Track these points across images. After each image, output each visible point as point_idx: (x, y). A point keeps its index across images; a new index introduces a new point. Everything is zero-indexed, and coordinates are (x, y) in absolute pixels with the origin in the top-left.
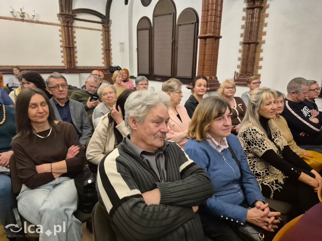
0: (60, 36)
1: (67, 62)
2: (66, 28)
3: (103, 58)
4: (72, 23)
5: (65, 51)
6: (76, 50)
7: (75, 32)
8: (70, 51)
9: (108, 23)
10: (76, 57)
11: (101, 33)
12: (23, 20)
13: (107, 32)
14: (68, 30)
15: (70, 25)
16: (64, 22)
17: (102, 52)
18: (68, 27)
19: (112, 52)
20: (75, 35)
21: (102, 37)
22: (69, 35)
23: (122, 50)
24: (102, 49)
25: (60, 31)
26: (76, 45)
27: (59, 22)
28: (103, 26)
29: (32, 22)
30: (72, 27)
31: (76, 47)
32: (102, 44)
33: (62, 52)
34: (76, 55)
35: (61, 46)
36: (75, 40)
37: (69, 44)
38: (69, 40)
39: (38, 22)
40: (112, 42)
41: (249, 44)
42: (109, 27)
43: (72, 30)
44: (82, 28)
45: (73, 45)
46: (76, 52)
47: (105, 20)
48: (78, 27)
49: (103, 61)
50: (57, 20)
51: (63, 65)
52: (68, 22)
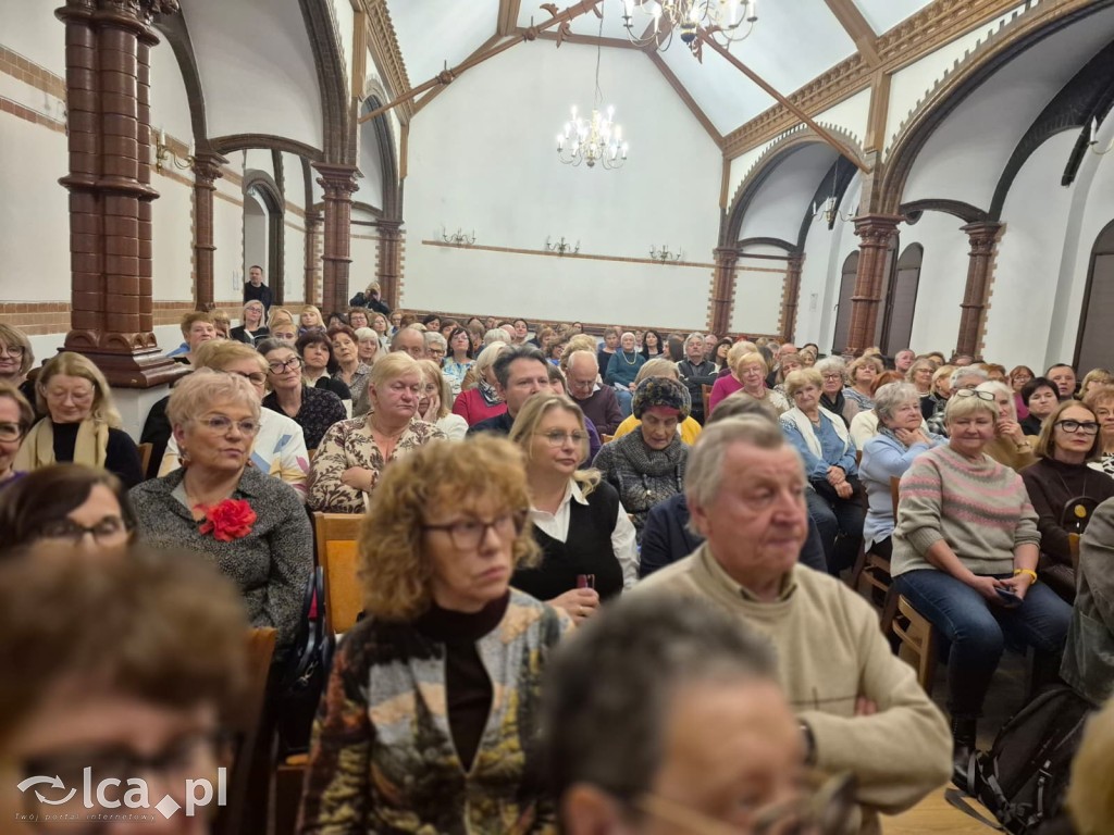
0: (712, 283)
1: (715, 325)
2: (722, 270)
3: (779, 321)
4: (734, 262)
5: (714, 307)
6: (732, 305)
7: (736, 277)
8: (722, 306)
9: (800, 259)
10: (732, 317)
11: (784, 275)
12: (663, 262)
13: (795, 275)
14: (725, 274)
15: (730, 265)
16: (721, 261)
17: (781, 308)
18: (726, 269)
19: (799, 309)
20: (736, 280)
21: (784, 284)
22: (725, 282)
23: (814, 306)
24: (781, 304)
25: (713, 275)
26: (734, 297)
27: (713, 262)
28: (790, 264)
29: (674, 263)
30: (733, 269)
31: (733, 301)
32: (782, 296)
33: (709, 308)
34: (732, 313)
35: (710, 300)
36: (735, 289)
37: (723, 295)
38: (724, 290)
39: (683, 264)
40: (800, 293)
41: (968, 307)
42: (800, 266)
43: (732, 273)
44: (750, 269)
45: (729, 297)
46: (732, 310)
47: (796, 254)
48: (743, 268)
49: (779, 325)
50: (710, 259)
52: (727, 262)
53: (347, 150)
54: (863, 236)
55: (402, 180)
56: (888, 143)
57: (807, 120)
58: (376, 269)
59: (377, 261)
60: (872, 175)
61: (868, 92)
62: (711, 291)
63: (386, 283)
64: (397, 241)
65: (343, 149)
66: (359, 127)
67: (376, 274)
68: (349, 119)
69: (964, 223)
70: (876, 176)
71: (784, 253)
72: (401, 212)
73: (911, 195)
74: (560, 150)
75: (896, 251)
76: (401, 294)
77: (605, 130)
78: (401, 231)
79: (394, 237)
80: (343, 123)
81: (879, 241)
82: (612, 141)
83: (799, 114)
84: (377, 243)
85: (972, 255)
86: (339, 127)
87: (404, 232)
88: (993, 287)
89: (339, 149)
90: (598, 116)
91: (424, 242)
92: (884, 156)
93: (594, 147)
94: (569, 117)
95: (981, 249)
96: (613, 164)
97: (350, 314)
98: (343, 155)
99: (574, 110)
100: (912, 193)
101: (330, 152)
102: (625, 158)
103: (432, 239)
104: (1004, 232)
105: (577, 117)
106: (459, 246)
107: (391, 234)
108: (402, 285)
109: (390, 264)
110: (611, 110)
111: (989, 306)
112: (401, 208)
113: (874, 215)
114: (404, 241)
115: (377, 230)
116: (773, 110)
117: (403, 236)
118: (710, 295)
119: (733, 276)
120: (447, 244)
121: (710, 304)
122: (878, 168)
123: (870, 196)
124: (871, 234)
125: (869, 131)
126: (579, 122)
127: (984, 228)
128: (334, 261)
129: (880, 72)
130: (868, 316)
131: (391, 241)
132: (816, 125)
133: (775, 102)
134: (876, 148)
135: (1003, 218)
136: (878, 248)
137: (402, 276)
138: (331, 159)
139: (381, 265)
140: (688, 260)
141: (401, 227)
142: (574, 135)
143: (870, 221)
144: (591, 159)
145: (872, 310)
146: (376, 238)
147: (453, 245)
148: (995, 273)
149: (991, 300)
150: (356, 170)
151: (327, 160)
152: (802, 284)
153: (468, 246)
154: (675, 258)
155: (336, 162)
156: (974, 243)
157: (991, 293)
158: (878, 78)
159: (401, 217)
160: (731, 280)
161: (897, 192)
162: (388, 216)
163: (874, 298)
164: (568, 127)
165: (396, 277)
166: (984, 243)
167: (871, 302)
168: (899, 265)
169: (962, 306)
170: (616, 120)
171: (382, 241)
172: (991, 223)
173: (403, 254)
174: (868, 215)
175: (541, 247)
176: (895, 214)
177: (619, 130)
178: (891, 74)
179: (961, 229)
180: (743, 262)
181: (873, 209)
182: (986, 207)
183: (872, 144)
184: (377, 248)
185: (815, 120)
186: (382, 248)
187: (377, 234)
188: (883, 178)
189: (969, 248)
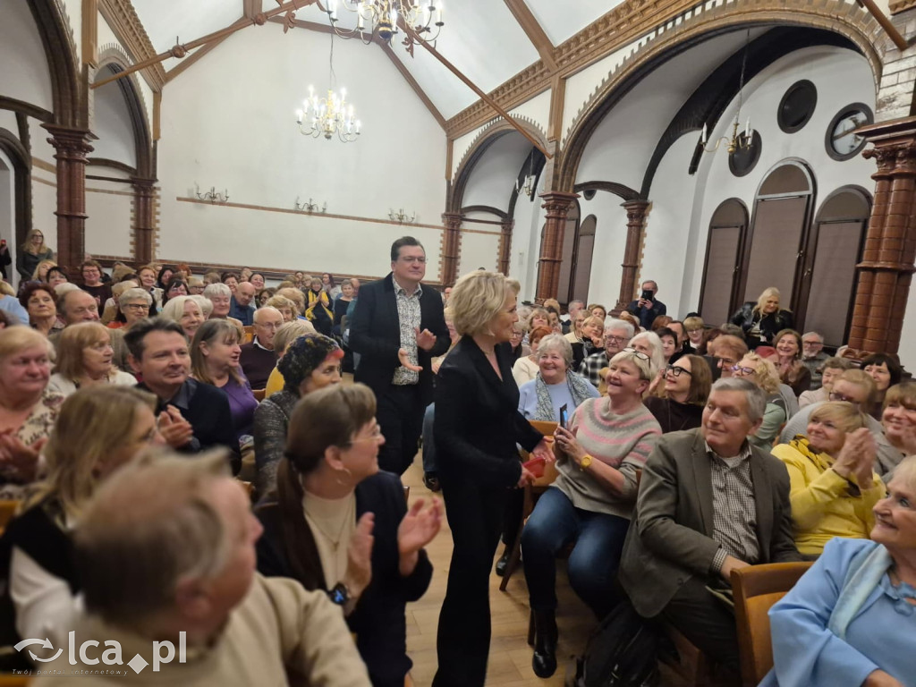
0: (441, 242)
1: (445, 277)
2: (450, 232)
4: (459, 225)
5: (444, 261)
6: (459, 260)
7: (461, 237)
8: (451, 261)
9: (511, 224)
10: (458, 271)
11: (499, 237)
12: (400, 223)
13: (507, 237)
14: (452, 235)
15: (455, 228)
16: (448, 223)
17: (497, 264)
18: (453, 230)
19: (511, 263)
20: (462, 240)
21: (498, 244)
22: (452, 241)
23: (521, 263)
24: (497, 261)
25: (442, 235)
26: (460, 254)
27: (442, 225)
28: (503, 228)
30: (458, 231)
31: (460, 257)
32: (498, 254)
33: (440, 263)
34: (458, 267)
35: (440, 256)
36: (460, 247)
37: (451, 252)
38: (451, 247)
39: (417, 225)
40: (512, 251)
41: (627, 267)
42: (510, 230)
43: (458, 234)
44: (472, 231)
45: (456, 254)
46: (459, 264)
47: (507, 220)
48: (466, 231)
50: (440, 222)
51: (439, 280)
52: (453, 225)
53: (78, 112)
54: (548, 209)
55: (155, 142)
56: (564, 135)
57: (503, 113)
58: (132, 223)
59: (132, 215)
60: (553, 159)
61: (550, 91)
62: (441, 249)
63: (142, 237)
64: (151, 197)
65: (74, 112)
66: (91, 93)
67: (132, 227)
68: (79, 84)
69: (623, 201)
70: (556, 161)
71: (498, 219)
72: (155, 171)
73: (583, 177)
74: (299, 122)
75: (578, 220)
76: (158, 245)
77: (340, 108)
78: (155, 188)
79: (149, 194)
80: (73, 87)
81: (559, 213)
82: (347, 118)
83: (496, 107)
84: (132, 199)
85: (629, 226)
86: (69, 91)
87: (159, 189)
88: (644, 251)
89: (70, 112)
90: (333, 96)
91: (179, 199)
92: (562, 145)
93: (331, 122)
94: (307, 95)
95: (635, 221)
96: (348, 138)
97: (83, 267)
98: (74, 117)
99: (311, 89)
100: (584, 175)
101: (61, 115)
102: (358, 134)
103: (186, 196)
104: (650, 209)
105: (314, 94)
106: (213, 203)
107: (145, 190)
108: (158, 237)
109: (145, 218)
110: (344, 91)
111: (641, 266)
112: (155, 167)
113: (555, 193)
114: (158, 197)
115: (132, 187)
116: (477, 104)
117: (158, 193)
118: (441, 252)
119: (458, 237)
120: (201, 201)
121: (440, 259)
122: (557, 154)
123: (551, 177)
124: (554, 207)
125: (550, 124)
126: (316, 99)
127: (638, 205)
128: (69, 217)
129: (558, 75)
130: (553, 273)
131: (146, 197)
132: (510, 118)
133: (478, 98)
134: (556, 138)
135: (650, 198)
136: (559, 219)
137: (158, 229)
138: (61, 122)
139: (137, 219)
140: (421, 222)
141: (155, 185)
142: (310, 112)
143: (552, 197)
144: (329, 132)
145: (556, 268)
146: (131, 194)
147: (207, 202)
148: (646, 240)
149: (643, 261)
150: (89, 132)
151: (58, 121)
152: (513, 245)
153: (222, 203)
154: (410, 220)
155: (67, 124)
156: (630, 216)
157: (643, 256)
158: (555, 81)
159: (155, 175)
160: (457, 240)
161: (572, 174)
162: (142, 174)
163: (557, 259)
164: (306, 103)
165: (151, 230)
166: (637, 216)
167: (555, 262)
168: (581, 231)
169: (623, 266)
170: (348, 100)
171: (137, 197)
172: (641, 201)
173: (158, 209)
174: (550, 192)
175: (292, 207)
176: (571, 192)
177: (351, 110)
178: (565, 78)
179: (622, 205)
180: (466, 225)
181: (554, 188)
182: (638, 188)
183: (552, 135)
184: (132, 203)
185: (509, 113)
186: (137, 203)
187: (132, 191)
188: (561, 161)
189: (627, 221)
